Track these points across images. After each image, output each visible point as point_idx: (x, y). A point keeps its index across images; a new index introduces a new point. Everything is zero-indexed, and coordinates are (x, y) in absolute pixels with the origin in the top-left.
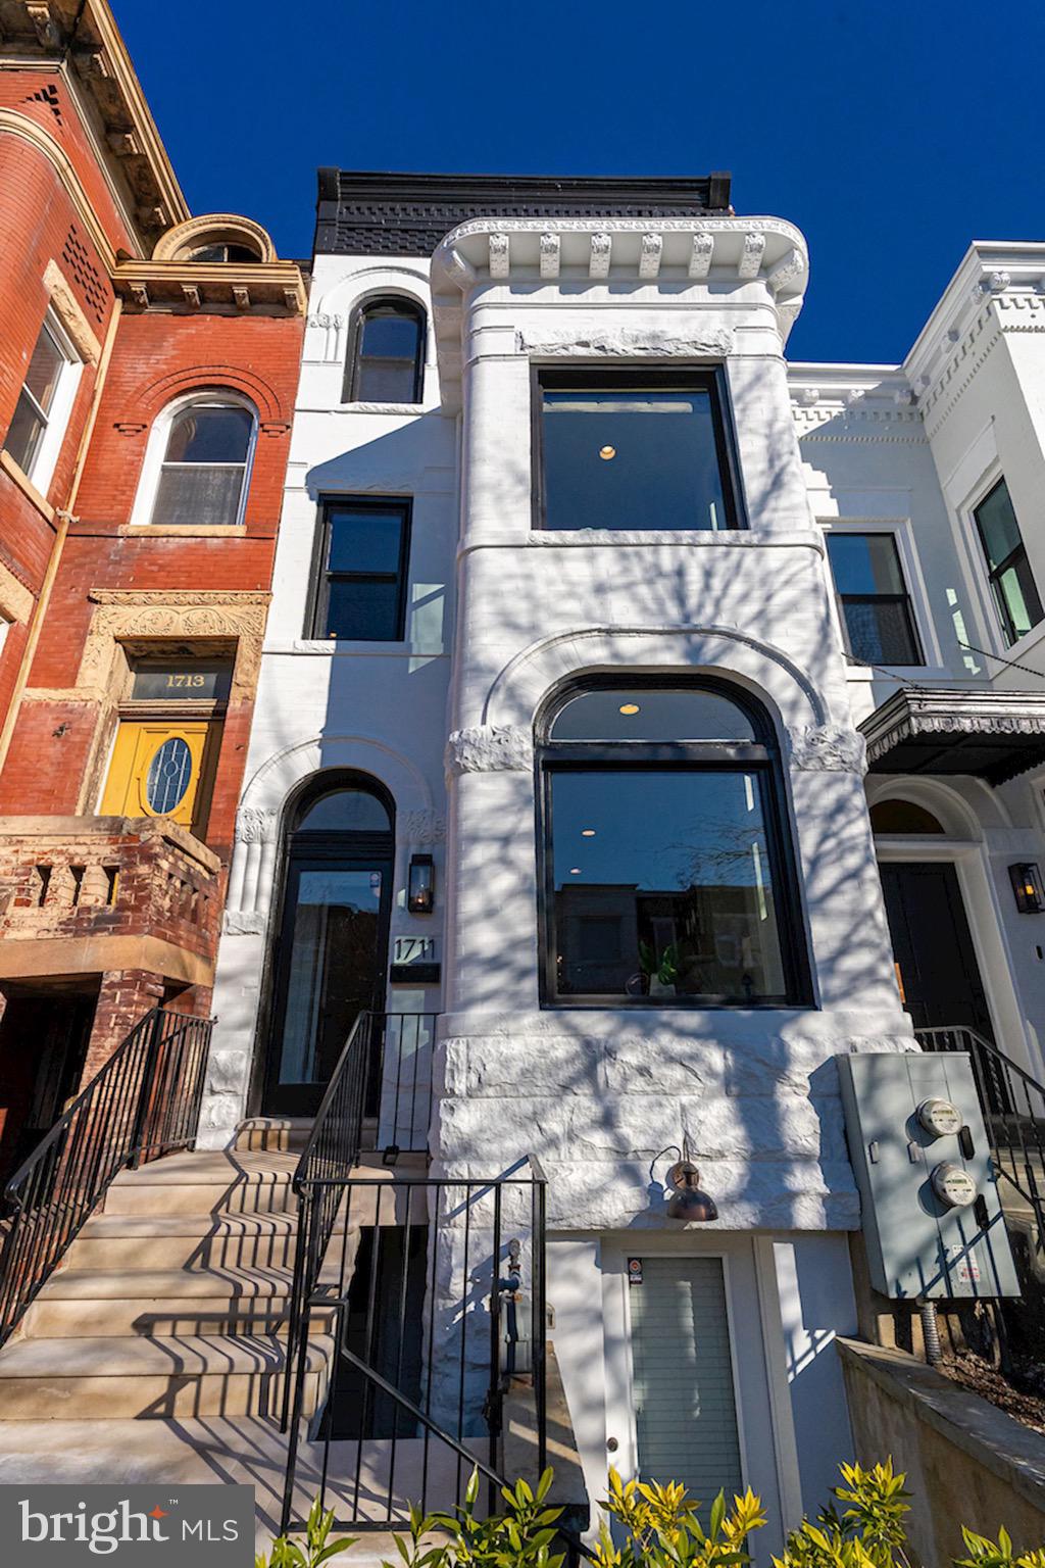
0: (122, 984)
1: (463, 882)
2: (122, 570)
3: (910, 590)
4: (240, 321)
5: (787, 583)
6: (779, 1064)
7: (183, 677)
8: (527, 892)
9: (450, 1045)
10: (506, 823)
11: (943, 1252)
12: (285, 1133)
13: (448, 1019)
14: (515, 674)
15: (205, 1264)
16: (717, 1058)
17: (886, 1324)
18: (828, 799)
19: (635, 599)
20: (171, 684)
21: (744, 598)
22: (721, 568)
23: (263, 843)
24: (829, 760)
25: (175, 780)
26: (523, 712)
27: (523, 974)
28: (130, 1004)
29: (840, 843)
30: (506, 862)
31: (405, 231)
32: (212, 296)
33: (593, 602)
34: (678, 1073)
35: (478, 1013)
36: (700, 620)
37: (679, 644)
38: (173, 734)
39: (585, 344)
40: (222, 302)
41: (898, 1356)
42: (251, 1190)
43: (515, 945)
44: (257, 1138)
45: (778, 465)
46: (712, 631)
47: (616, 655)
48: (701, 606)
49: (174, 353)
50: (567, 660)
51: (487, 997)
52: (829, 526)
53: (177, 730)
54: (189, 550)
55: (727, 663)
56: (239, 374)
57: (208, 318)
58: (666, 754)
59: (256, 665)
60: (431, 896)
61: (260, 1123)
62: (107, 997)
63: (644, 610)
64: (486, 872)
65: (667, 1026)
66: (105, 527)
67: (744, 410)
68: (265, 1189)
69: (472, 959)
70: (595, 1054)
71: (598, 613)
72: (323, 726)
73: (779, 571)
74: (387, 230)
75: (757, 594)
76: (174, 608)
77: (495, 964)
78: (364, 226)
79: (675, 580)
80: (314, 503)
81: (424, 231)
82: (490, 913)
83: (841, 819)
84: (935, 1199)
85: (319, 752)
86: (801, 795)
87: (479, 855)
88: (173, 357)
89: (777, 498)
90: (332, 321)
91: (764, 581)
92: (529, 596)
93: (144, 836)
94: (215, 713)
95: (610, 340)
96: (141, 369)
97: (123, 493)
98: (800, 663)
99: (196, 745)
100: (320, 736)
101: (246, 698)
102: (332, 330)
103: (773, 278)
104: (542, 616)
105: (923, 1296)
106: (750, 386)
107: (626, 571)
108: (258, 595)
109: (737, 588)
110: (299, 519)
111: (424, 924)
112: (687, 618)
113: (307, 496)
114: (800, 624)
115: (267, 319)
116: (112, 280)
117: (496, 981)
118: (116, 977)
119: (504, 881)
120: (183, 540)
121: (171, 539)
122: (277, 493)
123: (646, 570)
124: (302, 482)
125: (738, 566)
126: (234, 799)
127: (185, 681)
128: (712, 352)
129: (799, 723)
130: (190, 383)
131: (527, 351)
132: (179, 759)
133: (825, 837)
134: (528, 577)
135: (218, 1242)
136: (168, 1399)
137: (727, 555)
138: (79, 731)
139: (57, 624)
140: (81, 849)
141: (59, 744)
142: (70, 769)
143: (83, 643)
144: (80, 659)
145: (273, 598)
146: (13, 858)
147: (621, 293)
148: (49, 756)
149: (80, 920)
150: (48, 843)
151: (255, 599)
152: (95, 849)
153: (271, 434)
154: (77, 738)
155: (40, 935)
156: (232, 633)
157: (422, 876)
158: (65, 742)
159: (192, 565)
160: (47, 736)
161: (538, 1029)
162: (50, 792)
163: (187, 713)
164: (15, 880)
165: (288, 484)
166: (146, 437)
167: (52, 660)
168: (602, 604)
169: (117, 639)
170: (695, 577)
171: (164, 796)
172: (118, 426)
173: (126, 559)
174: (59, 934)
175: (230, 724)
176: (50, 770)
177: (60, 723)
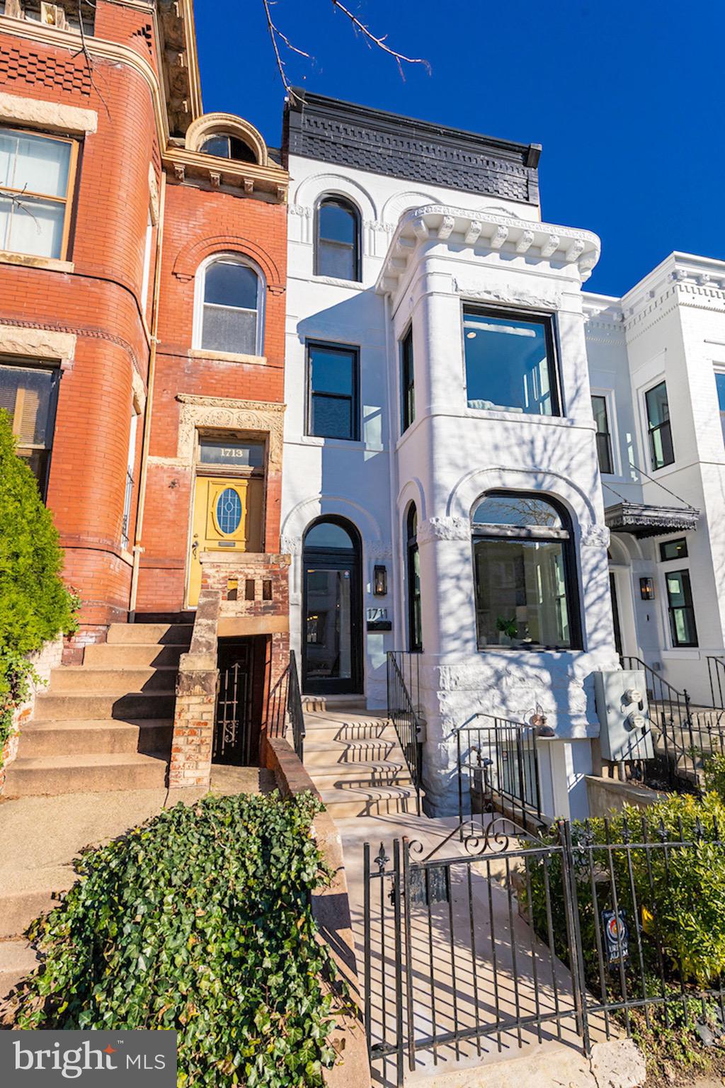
1: (442, 596)
2: (194, 381)
3: (610, 432)
4: (245, 202)
6: (572, 677)
7: (229, 450)
8: (470, 602)
9: (442, 669)
10: (457, 570)
11: (630, 744)
12: (325, 703)
14: (459, 491)
15: (346, 761)
16: (546, 677)
17: (605, 770)
18: (592, 563)
19: (511, 454)
20: (223, 455)
21: (561, 458)
22: (552, 440)
23: (295, 556)
24: (597, 541)
25: (232, 514)
27: (467, 641)
29: (596, 583)
30: (459, 588)
31: (346, 146)
32: (228, 180)
33: (493, 453)
34: (534, 681)
35: (451, 658)
36: (542, 468)
37: (533, 482)
38: (228, 486)
39: (489, 293)
40: (233, 186)
41: (610, 780)
42: (349, 730)
43: (462, 627)
45: (579, 383)
46: (549, 473)
47: (504, 485)
48: (541, 462)
49: (204, 221)
50: (484, 484)
51: (454, 651)
53: (231, 483)
54: (235, 372)
55: (554, 491)
56: (249, 245)
57: (224, 196)
59: (281, 450)
60: (385, 587)
62: (276, 646)
63: (516, 460)
64: (449, 595)
65: (527, 663)
66: (179, 350)
67: (564, 346)
68: (355, 730)
69: (447, 635)
70: (499, 676)
71: (495, 461)
72: (320, 490)
73: (577, 444)
74: (334, 144)
75: (566, 457)
76: (230, 410)
77: (455, 636)
78: (320, 137)
79: (530, 445)
80: (303, 345)
81: (358, 149)
82: (453, 613)
83: (598, 571)
84: (629, 724)
85: (320, 505)
86: (583, 558)
87: (447, 584)
88: (204, 225)
89: (578, 402)
92: (462, 448)
93: (282, 566)
94: (253, 475)
95: (502, 293)
96: (185, 232)
97: (186, 326)
98: (587, 494)
99: (243, 493)
100: (320, 496)
101: (278, 470)
102: (304, 218)
103: (582, 263)
104: (470, 461)
105: (622, 760)
106: (566, 334)
107: (508, 438)
108: (278, 406)
109: (558, 453)
110: (295, 355)
112: (536, 466)
113: (298, 340)
114: (586, 473)
115: (263, 203)
116: (162, 160)
117: (456, 644)
118: (278, 636)
119: (459, 597)
120: (229, 364)
121: (221, 362)
122: (282, 335)
123: (517, 439)
124: (295, 331)
125: (559, 438)
126: (277, 532)
127: (231, 453)
128: (551, 307)
129: (585, 523)
130: (218, 247)
131: (459, 293)
132: (233, 501)
133: (591, 579)
134: (462, 437)
135: (350, 752)
136: (367, 809)
137: (554, 432)
138: (184, 485)
139: (158, 414)
140: (251, 571)
141: (173, 493)
142: (182, 508)
143: (177, 429)
144: (177, 439)
145: (287, 408)
146: (216, 575)
147: (506, 260)
148: (169, 500)
149: (256, 608)
150: (233, 567)
151: (276, 407)
152: (257, 571)
153: (275, 293)
154: (184, 490)
155: (239, 615)
156: (266, 429)
157: (380, 576)
158: (177, 491)
159: (236, 381)
160: (166, 488)
161: (477, 663)
162: (174, 522)
163: (236, 474)
164: (220, 586)
165: (287, 330)
166: (194, 284)
167: (160, 438)
168: (497, 456)
169: (196, 428)
170: (539, 444)
171: (227, 524)
172: (176, 274)
173: (195, 373)
174: (247, 614)
175: (270, 486)
176: (171, 508)
177: (172, 480)
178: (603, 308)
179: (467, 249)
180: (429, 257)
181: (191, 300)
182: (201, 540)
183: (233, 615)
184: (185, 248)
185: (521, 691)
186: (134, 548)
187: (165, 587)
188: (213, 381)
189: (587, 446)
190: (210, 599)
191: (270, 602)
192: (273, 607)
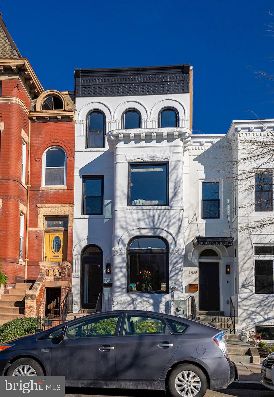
0: (64, 288)
1: (115, 274)
2: (42, 199)
3: (220, 198)
4: (59, 124)
5: (174, 218)
6: (160, 302)
7: (56, 222)
8: (125, 276)
9: (113, 298)
10: (121, 265)
12: (87, 311)
13: (113, 294)
14: (123, 238)
16: (151, 301)
18: (175, 261)
19: (145, 222)
20: (54, 224)
21: (165, 221)
22: (162, 214)
23: (78, 260)
24: (176, 254)
25: (58, 245)
26: (124, 245)
27: (123, 289)
28: (66, 291)
29: (176, 268)
30: (121, 271)
31: (99, 87)
32: (52, 117)
33: (137, 222)
34: (146, 303)
35: (117, 294)
36: (157, 227)
37: (152, 232)
38: (56, 235)
39: (139, 159)
40: (54, 119)
43: (122, 284)
44: (82, 312)
45: (176, 190)
46: (159, 229)
47: (141, 234)
48: (157, 223)
49: (45, 135)
50: (132, 235)
51: (118, 292)
52: (203, 181)
53: (57, 234)
54: (56, 193)
55: (161, 235)
56: (61, 142)
57: (51, 123)
58: (149, 251)
59: (73, 221)
60: (110, 271)
61: (83, 309)
62: (62, 290)
63: (146, 224)
64: (118, 273)
65: (144, 296)
66: (37, 188)
67: (171, 176)
69: (116, 287)
70: (133, 300)
71: (138, 225)
72: (87, 235)
74: (94, 87)
75: (168, 221)
76: (54, 208)
77: (119, 287)
78: (88, 86)
79: (153, 218)
80: (81, 179)
81: (104, 87)
82: (118, 280)
83: (176, 264)
85: (87, 241)
86: (170, 260)
87: (117, 270)
88: (44, 137)
89: (175, 198)
90: (82, 122)
91: (169, 218)
93: (64, 265)
94: (65, 230)
95: (145, 158)
96: (38, 141)
97: (39, 178)
98: (174, 235)
99: (61, 238)
100: (87, 238)
101: (71, 229)
102: (82, 124)
103: (183, 137)
104: (128, 226)
106: (173, 170)
107: (144, 216)
108: (72, 205)
109: (164, 220)
110: (78, 182)
111: (109, 276)
112: (154, 226)
113: (79, 177)
114: (175, 227)
115: (66, 122)
116: (28, 117)
117: (119, 290)
118: (63, 287)
119: (121, 274)
120: (54, 191)
122: (73, 176)
123: (147, 216)
124: (78, 174)
125: (165, 214)
126: (71, 252)
127: (57, 223)
128: (166, 160)
129: (172, 247)
130: (50, 145)
131: (127, 161)
132: (58, 241)
133: (173, 267)
134: (126, 217)
137: (163, 212)
138: (40, 237)
139: (31, 212)
140: (55, 267)
141: (37, 240)
142: (40, 245)
143: (37, 217)
144: (37, 221)
145: (75, 205)
146: (44, 269)
147: (148, 143)
148: (35, 243)
149: (56, 279)
150: (49, 266)
151: (70, 206)
152: (56, 267)
153: (70, 160)
154: (40, 239)
155: (51, 281)
156: (67, 214)
157: (108, 267)
158: (38, 239)
159: (56, 197)
160: (34, 238)
161: (126, 296)
162: (37, 250)
163: (59, 231)
164: (45, 272)
165: (75, 174)
166: (41, 162)
167: (32, 221)
168: (139, 223)
169: (44, 216)
170: (156, 217)
171: (56, 249)
172: (35, 159)
173: (43, 196)
174: (53, 281)
175: (69, 235)
176: (36, 245)
177: (36, 235)
178: (218, 139)
179: (132, 142)
180: (117, 148)
181: (41, 168)
182: (47, 255)
183: (49, 281)
184: (38, 148)
185: (141, 306)
186: (25, 259)
187: (35, 272)
188: (49, 198)
189: (177, 216)
190: (42, 276)
191: (60, 277)
192: (61, 278)
